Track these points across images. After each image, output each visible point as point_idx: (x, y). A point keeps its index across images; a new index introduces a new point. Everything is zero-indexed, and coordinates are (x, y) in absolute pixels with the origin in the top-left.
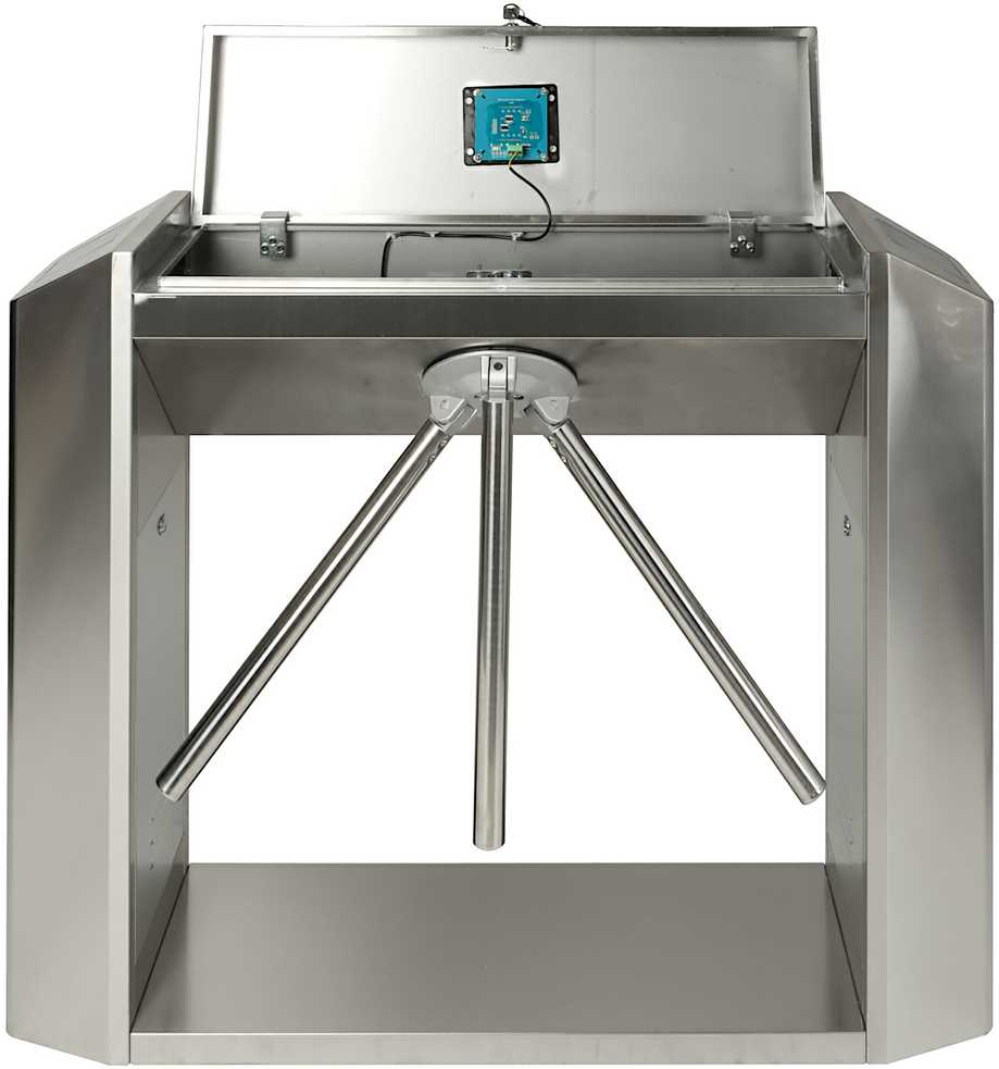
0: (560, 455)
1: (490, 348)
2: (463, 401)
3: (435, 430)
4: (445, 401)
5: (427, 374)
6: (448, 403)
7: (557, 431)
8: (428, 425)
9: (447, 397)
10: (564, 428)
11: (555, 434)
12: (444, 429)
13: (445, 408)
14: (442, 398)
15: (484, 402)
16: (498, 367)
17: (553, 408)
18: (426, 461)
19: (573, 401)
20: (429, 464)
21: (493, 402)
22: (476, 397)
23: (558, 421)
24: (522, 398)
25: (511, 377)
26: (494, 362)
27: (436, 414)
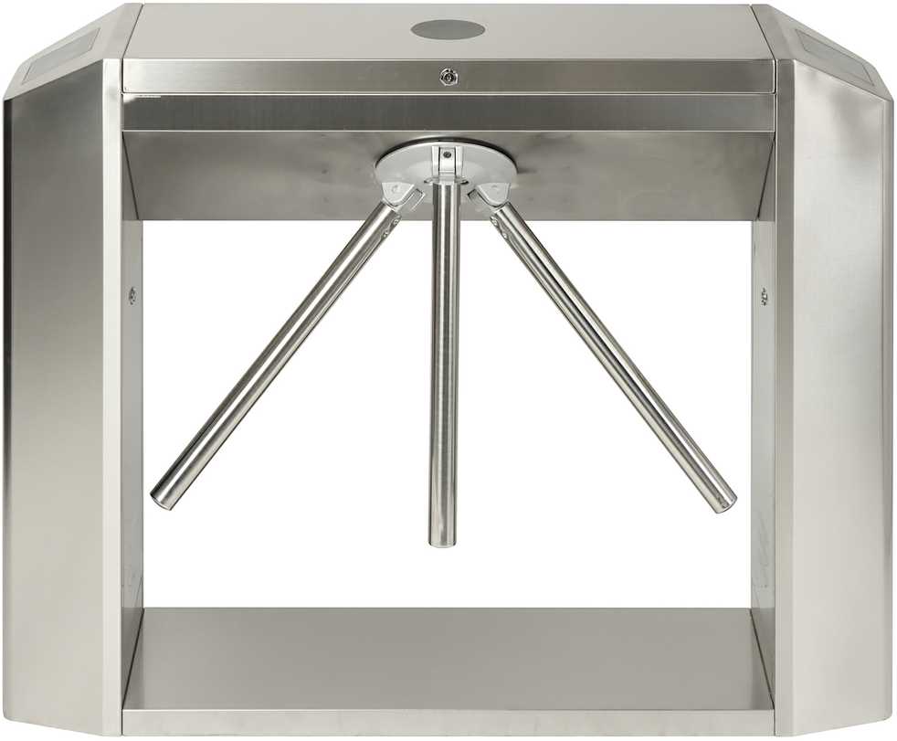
0: (501, 232)
1: (439, 139)
2: (413, 186)
3: (387, 211)
4: (396, 186)
5: (380, 164)
6: (399, 188)
7: (498, 212)
8: (381, 206)
9: (398, 183)
10: (504, 209)
11: (496, 215)
12: (396, 210)
13: (395, 192)
14: (393, 184)
15: (434, 184)
16: (447, 155)
17: (494, 193)
18: (380, 237)
19: (513, 186)
20: (383, 239)
21: (443, 185)
22: (425, 182)
23: (499, 203)
24: (467, 182)
25: (459, 163)
26: (443, 151)
27: (388, 196)
